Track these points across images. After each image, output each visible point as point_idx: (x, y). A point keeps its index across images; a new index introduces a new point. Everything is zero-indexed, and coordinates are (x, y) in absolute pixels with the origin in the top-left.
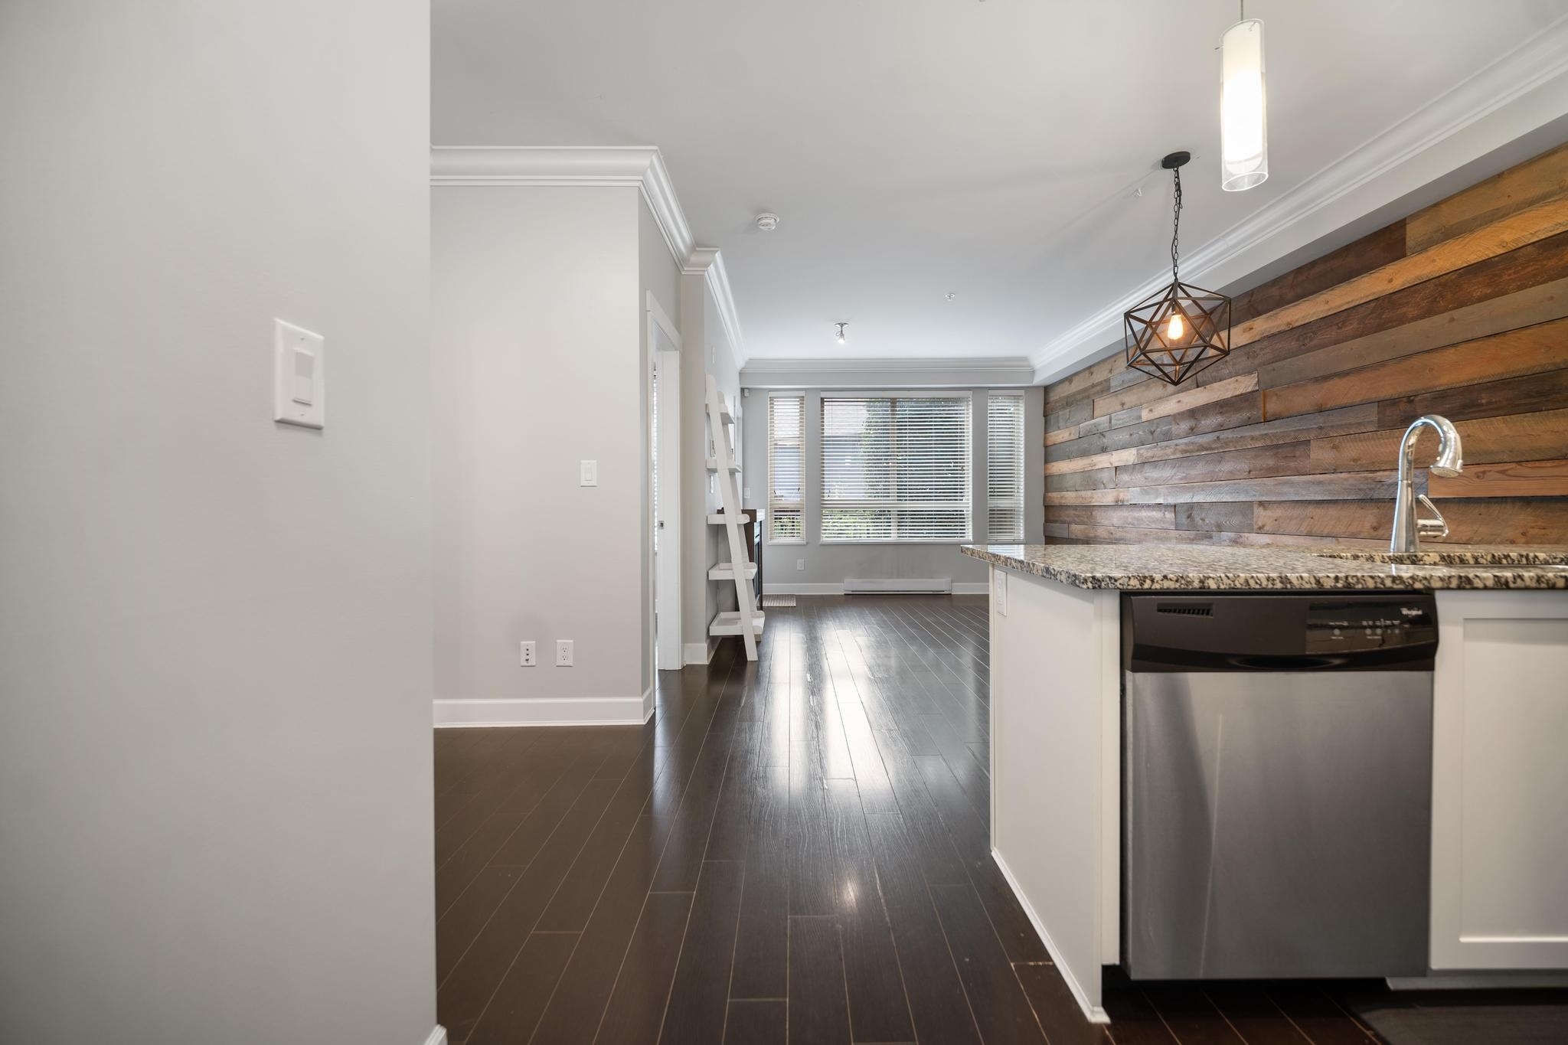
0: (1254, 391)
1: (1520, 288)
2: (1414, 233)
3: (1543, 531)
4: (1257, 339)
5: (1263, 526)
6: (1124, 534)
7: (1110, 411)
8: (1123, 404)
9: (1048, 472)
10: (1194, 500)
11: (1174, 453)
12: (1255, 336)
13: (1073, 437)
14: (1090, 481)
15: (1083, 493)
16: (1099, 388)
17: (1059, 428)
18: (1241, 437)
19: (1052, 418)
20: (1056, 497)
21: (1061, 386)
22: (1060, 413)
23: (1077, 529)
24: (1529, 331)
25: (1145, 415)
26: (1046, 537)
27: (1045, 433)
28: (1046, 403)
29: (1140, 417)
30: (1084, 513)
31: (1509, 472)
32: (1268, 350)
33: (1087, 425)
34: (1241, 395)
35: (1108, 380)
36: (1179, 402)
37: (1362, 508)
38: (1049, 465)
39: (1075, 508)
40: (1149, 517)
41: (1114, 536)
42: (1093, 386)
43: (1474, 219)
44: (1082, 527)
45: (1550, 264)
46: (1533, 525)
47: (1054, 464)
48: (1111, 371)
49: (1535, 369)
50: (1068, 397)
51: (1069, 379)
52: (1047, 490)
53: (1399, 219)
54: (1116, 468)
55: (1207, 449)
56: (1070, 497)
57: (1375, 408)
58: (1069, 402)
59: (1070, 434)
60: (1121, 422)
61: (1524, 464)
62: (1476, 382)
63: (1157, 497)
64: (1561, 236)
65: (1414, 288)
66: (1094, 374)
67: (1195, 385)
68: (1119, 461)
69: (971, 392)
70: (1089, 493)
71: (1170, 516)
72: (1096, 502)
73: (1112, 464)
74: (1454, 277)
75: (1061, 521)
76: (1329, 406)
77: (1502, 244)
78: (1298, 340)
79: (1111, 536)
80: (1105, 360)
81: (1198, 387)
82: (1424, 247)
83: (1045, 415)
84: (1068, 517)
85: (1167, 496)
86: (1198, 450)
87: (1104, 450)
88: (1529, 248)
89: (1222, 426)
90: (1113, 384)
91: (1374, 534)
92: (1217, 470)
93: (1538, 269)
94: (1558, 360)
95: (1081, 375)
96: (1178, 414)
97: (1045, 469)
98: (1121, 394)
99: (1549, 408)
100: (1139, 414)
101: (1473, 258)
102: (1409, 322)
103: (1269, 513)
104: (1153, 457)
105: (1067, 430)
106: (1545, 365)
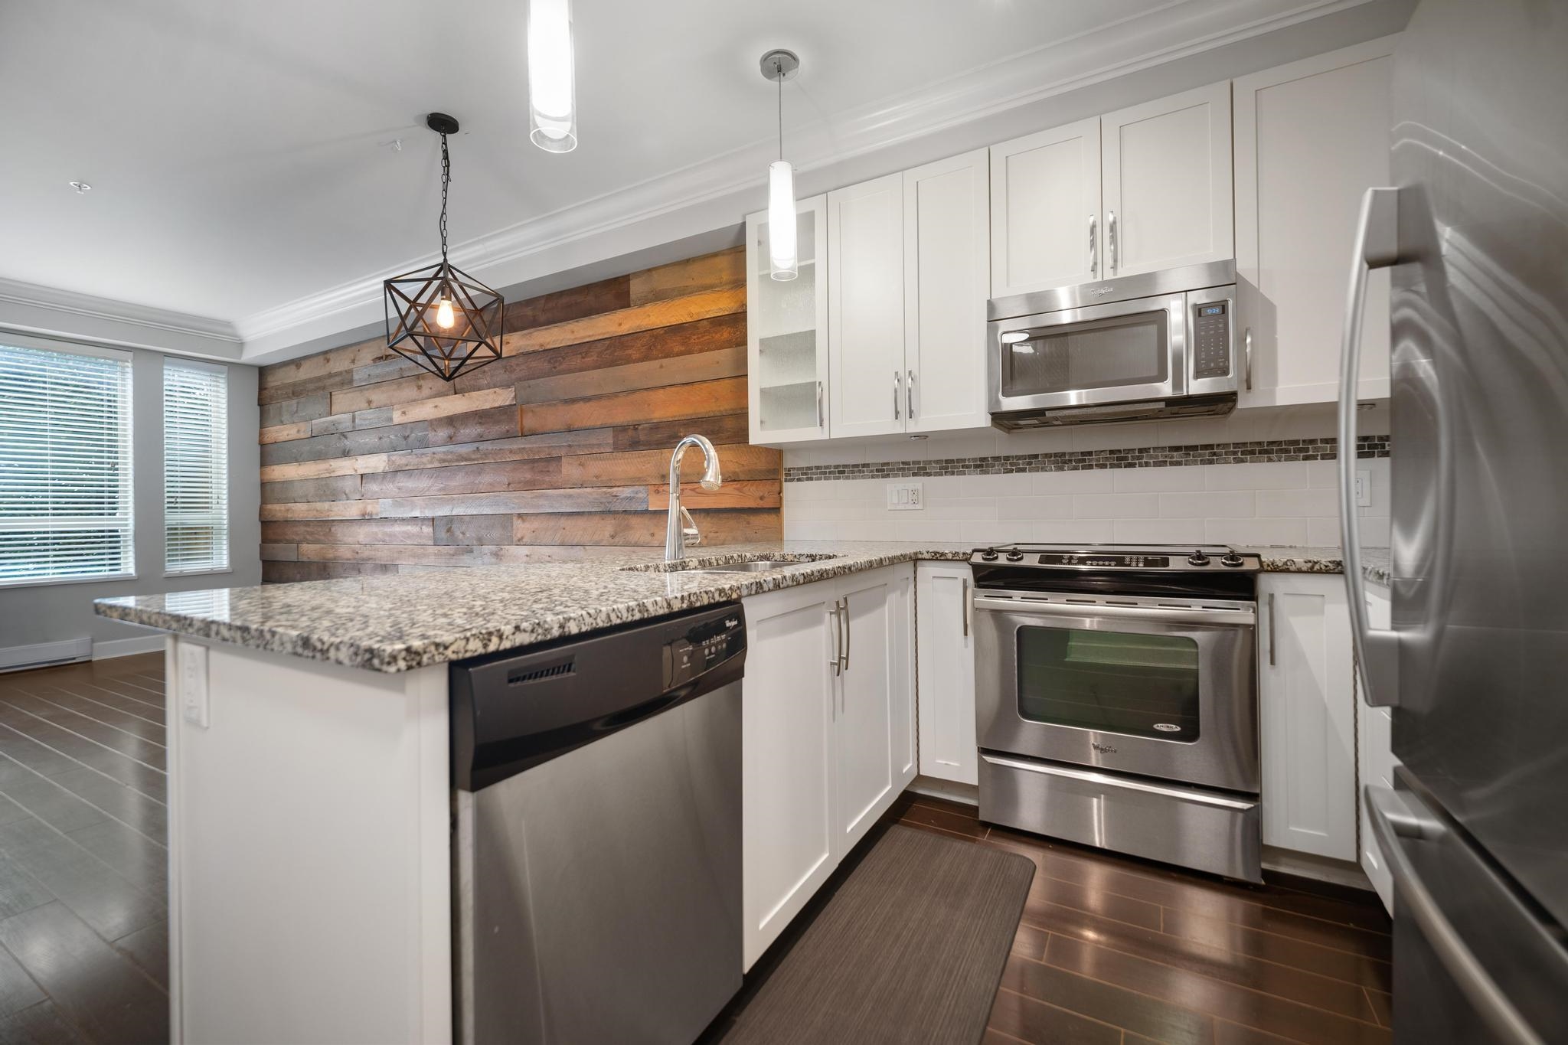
0: (511, 405)
1: (701, 351)
2: (636, 288)
3: (716, 535)
4: (514, 354)
5: (522, 538)
6: (373, 553)
7: (354, 408)
8: (370, 402)
9: (267, 478)
10: (454, 513)
11: (431, 462)
12: (512, 351)
13: (302, 435)
14: (328, 490)
15: (319, 505)
16: (337, 379)
17: (282, 423)
18: (500, 449)
19: (272, 409)
20: (278, 510)
21: (284, 369)
22: (284, 404)
23: (310, 551)
24: (705, 385)
25: (397, 417)
26: (264, 562)
27: (261, 428)
28: (262, 388)
29: (391, 419)
30: (320, 529)
31: (697, 490)
32: (523, 367)
33: (324, 423)
34: (500, 407)
35: (350, 372)
36: (436, 407)
37: (603, 519)
38: (268, 469)
39: (307, 523)
40: (403, 532)
41: (360, 556)
42: (330, 375)
43: (673, 290)
44: (318, 546)
45: (716, 337)
47: (273, 467)
48: (353, 361)
49: (710, 413)
50: (294, 384)
51: (297, 363)
52: (264, 500)
53: (625, 274)
54: (362, 475)
55: (466, 460)
56: (299, 510)
57: (610, 433)
58: (296, 391)
59: (298, 431)
60: (367, 422)
62: (676, 419)
63: (412, 510)
64: (722, 318)
65: (636, 335)
66: (331, 362)
67: (453, 392)
68: (366, 468)
69: (131, 354)
70: (326, 505)
71: (427, 530)
72: (334, 516)
73: (356, 471)
74: (662, 332)
75: (286, 540)
76: (576, 427)
77: (690, 314)
78: (549, 362)
79: (357, 556)
80: (349, 346)
81: (456, 393)
82: (644, 302)
83: (261, 403)
84: (298, 535)
85: (425, 508)
86: (457, 460)
87: (346, 454)
88: (705, 322)
89: (481, 437)
90: (356, 377)
91: (612, 541)
92: (477, 482)
93: (709, 339)
94: (722, 409)
95: (315, 360)
96: (436, 420)
97: (262, 474)
98: (367, 390)
100: (389, 415)
101: (674, 320)
102: (634, 363)
103: (527, 525)
104: (407, 465)
105: (294, 425)
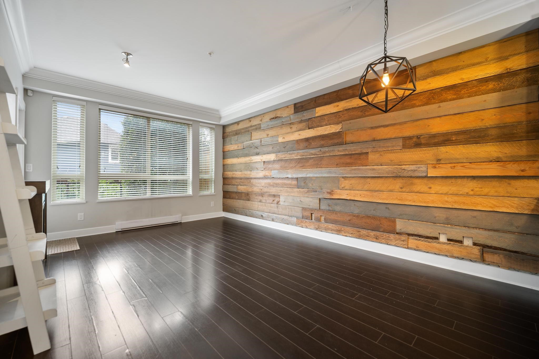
0: (339, 132)
1: (469, 97)
2: (420, 72)
3: (481, 189)
4: (341, 110)
5: (344, 187)
6: (269, 190)
7: (261, 137)
8: (268, 135)
9: (225, 163)
10: (308, 176)
11: (296, 156)
12: (340, 109)
13: (239, 148)
14: (249, 167)
15: (246, 172)
16: (254, 127)
17: (231, 144)
18: (333, 150)
19: (227, 140)
20: (229, 174)
21: (232, 126)
22: (232, 137)
23: (242, 188)
24: (473, 113)
25: (280, 140)
26: (223, 191)
27: (223, 146)
28: (224, 133)
29: (278, 141)
30: (246, 181)
31: (466, 167)
32: (346, 115)
33: (248, 143)
34: (333, 133)
35: (260, 124)
36: (299, 135)
37: (395, 180)
38: (226, 160)
39: (241, 179)
40: (282, 183)
41: (262, 191)
42: (251, 126)
43: (448, 69)
44: (245, 187)
45: (482, 88)
46: (476, 187)
47: (228, 159)
48: (261, 120)
49: (477, 127)
50: (236, 131)
51: (238, 123)
52: (224, 170)
53: (415, 66)
54: (264, 162)
55: (314, 155)
56: (238, 174)
57: (401, 140)
58: (237, 133)
59: (238, 147)
60: (267, 142)
61: (473, 163)
62: (450, 131)
63: (287, 175)
64: (488, 78)
65: (420, 94)
66: (252, 122)
67: (308, 128)
68: (266, 159)
70: (249, 172)
71: (295, 182)
72: (252, 176)
73: (262, 160)
74: (439, 90)
75: (232, 184)
76: (378, 139)
77: (462, 79)
78: (361, 112)
79: (261, 191)
80: (261, 115)
81: (309, 129)
82: (425, 78)
83: (224, 138)
84: (237, 182)
85: (293, 174)
86: (309, 155)
87: (257, 154)
88: (474, 82)
89: (323, 145)
90: (262, 126)
91: (401, 190)
92: (319, 164)
93: (477, 90)
94: (487, 124)
95: (245, 121)
96: (299, 140)
97: (223, 162)
98: (267, 130)
99: (483, 142)
100: (277, 139)
101: (449, 84)
102: (417, 107)
103: (347, 182)
104: (285, 158)
105: (236, 145)
106: (481, 126)
